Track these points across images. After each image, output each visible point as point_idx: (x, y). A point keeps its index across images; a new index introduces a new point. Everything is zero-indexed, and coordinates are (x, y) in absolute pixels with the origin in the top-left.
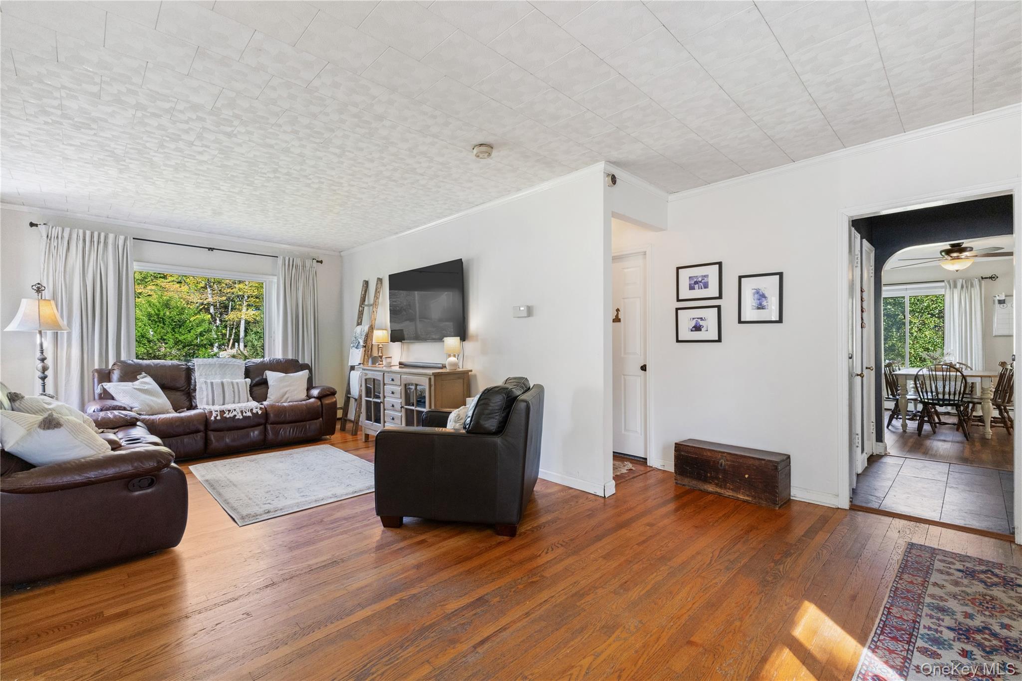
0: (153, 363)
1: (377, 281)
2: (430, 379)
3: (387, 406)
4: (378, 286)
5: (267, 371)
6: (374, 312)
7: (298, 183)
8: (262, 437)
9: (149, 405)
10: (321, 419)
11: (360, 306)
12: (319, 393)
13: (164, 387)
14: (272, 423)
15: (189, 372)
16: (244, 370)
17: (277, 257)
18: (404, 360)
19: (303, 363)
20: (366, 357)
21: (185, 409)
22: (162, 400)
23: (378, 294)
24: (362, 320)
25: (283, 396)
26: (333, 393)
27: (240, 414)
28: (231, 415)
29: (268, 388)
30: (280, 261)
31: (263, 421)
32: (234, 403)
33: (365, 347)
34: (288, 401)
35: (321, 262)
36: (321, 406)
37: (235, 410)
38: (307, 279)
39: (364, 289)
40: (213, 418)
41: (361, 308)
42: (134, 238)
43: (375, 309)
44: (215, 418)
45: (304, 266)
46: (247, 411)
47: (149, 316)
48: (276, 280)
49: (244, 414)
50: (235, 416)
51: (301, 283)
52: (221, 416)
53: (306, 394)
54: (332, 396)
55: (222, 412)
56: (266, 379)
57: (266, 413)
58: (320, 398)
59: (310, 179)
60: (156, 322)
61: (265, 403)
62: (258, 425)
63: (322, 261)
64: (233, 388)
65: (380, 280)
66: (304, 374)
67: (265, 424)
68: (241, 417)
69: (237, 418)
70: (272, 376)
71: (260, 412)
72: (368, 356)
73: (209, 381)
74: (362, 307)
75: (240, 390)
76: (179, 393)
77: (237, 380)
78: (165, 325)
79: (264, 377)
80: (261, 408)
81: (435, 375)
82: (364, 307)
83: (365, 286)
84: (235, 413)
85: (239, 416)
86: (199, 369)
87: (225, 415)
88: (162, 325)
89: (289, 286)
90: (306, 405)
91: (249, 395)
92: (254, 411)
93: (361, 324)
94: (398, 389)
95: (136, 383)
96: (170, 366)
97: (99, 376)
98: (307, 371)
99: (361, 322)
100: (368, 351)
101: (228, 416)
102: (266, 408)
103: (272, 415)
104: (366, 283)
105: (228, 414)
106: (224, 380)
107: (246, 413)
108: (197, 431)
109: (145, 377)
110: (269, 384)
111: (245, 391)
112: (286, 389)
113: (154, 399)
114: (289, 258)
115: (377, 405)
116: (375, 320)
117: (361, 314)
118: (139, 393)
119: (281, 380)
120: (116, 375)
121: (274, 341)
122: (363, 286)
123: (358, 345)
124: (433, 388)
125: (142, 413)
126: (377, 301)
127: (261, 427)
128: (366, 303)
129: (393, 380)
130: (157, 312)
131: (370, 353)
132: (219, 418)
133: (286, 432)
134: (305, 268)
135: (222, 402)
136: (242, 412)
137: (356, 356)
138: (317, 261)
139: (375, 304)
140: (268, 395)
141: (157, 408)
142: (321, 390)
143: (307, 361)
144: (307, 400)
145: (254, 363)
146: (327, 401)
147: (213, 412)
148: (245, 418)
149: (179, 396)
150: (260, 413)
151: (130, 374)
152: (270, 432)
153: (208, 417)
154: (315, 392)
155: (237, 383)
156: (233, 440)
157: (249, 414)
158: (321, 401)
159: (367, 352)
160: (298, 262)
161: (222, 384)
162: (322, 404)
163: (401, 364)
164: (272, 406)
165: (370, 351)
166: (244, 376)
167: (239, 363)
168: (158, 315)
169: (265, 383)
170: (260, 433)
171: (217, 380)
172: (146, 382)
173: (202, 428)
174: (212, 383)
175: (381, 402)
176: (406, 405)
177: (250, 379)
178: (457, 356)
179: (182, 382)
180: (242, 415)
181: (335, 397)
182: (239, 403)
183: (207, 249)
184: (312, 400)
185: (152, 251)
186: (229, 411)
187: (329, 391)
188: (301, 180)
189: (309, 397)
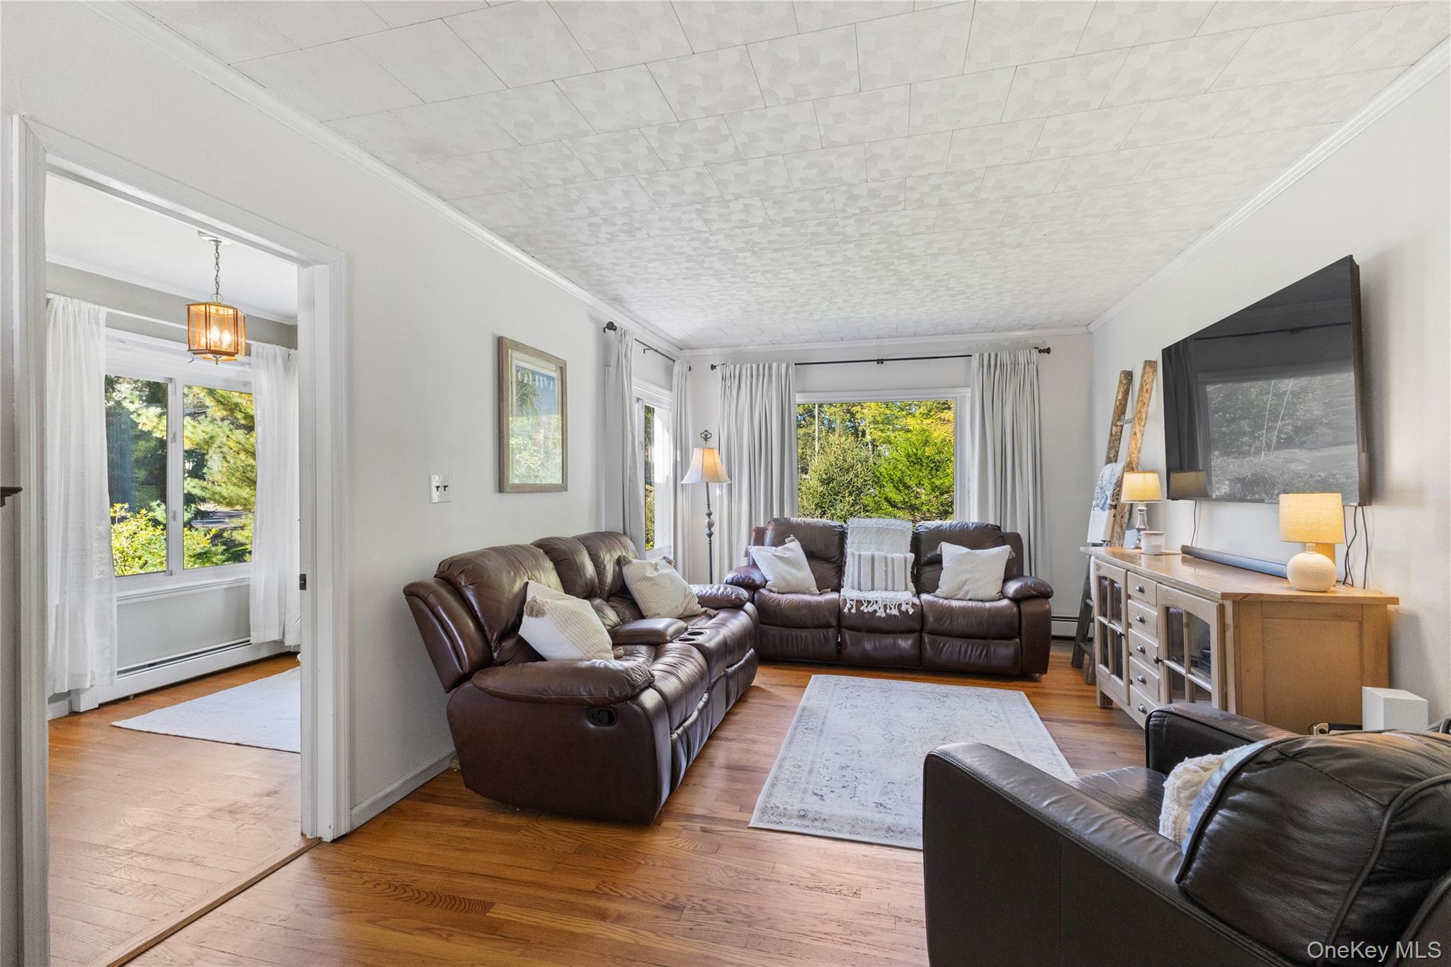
0: (804, 522)
1: (1144, 368)
2: (1221, 609)
3: (1134, 648)
4: (1146, 378)
5: (943, 543)
6: (1135, 434)
7: (902, 206)
8: (915, 652)
9: (785, 579)
10: (1018, 640)
11: (1114, 424)
12: (1016, 591)
13: (811, 555)
14: (930, 633)
15: (842, 535)
16: (909, 539)
17: (971, 356)
18: (1200, 545)
19: (1014, 531)
20: (1117, 529)
21: (829, 590)
22: (804, 574)
23: (1147, 395)
24: (1117, 452)
25: (960, 588)
26: (1045, 594)
27: (882, 610)
28: (870, 609)
29: (942, 569)
30: (975, 361)
31: (917, 626)
32: (886, 590)
33: (1115, 507)
34: (969, 597)
35: (1048, 351)
36: (1017, 614)
37: (877, 602)
38: (1022, 386)
39: (1122, 390)
40: (846, 610)
41: (1114, 428)
42: (796, 364)
43: (1137, 429)
44: (850, 610)
45: (1015, 363)
46: (893, 607)
47: (908, 456)
48: (969, 394)
49: (888, 611)
50: (875, 611)
51: (1010, 392)
52: (858, 609)
53: (999, 589)
54: (1044, 601)
55: (859, 603)
56: (940, 556)
57: (921, 614)
58: (1017, 600)
59: (912, 189)
60: (914, 464)
61: (925, 597)
62: (909, 631)
63: (1049, 348)
64: (886, 566)
65: (1150, 364)
66: (1002, 553)
67: (921, 631)
68: (884, 615)
69: (878, 614)
70: (948, 551)
71: (911, 611)
72: (1122, 527)
73: (857, 553)
74: (1116, 426)
75: (896, 570)
76: (830, 566)
77: (895, 555)
78: (922, 466)
79: (938, 552)
80: (914, 605)
81: (1242, 602)
82: (1122, 426)
83: (1124, 381)
84: (875, 607)
85: (881, 613)
86: (852, 533)
87: (862, 608)
88: (919, 467)
89: (989, 402)
90: (989, 610)
91: (909, 579)
92: (903, 608)
93: (1116, 461)
94: (1154, 613)
95: (780, 548)
96: (821, 527)
97: (756, 536)
98: (1007, 548)
99: (1116, 456)
100: (1122, 517)
101: (865, 611)
102: (922, 606)
103: (931, 619)
104: (1128, 376)
105: (867, 607)
106: (876, 553)
107: (891, 609)
108: (828, 626)
109: (794, 540)
110: (943, 565)
111: (903, 574)
112: (967, 576)
113: (794, 571)
114: (990, 355)
115: (1118, 638)
116: (1139, 451)
117: (1115, 439)
118: (777, 561)
119: (961, 559)
120: (769, 536)
121: (969, 492)
122: (1121, 382)
123: (1105, 503)
124: (1230, 634)
125: (774, 589)
126: (1144, 410)
127: (916, 635)
128: (1128, 415)
129: (1141, 590)
130: (915, 450)
131: (1126, 519)
132: (853, 611)
133: (951, 649)
134: (1017, 366)
135: (870, 588)
136: (885, 606)
137: (1099, 525)
138: (1041, 351)
139: (1139, 418)
140: (940, 582)
141: (795, 584)
142: (1021, 587)
143: (1022, 530)
144: (999, 599)
145: (926, 528)
146: (1028, 608)
147: (848, 601)
148: (889, 616)
149: (828, 569)
150: (910, 613)
151: (783, 531)
152: (928, 647)
153: (841, 607)
154: (1013, 587)
155: (893, 560)
156: (875, 649)
157: (895, 612)
158: (1019, 607)
159: (1118, 517)
160: (1005, 358)
161: (873, 558)
162: (1020, 612)
163: (1186, 551)
164: (931, 604)
165: (1127, 516)
166: (909, 548)
167: (904, 527)
168: (915, 455)
169: (937, 561)
170: (913, 645)
171: (866, 553)
172: (794, 548)
173: (834, 622)
174: (860, 556)
175: (1121, 635)
176: (1169, 660)
177: (913, 555)
179: (834, 551)
180: (885, 611)
181: (1049, 603)
182: (893, 590)
183: (876, 362)
184: (1005, 602)
185: (817, 376)
186: (869, 602)
187: (1035, 591)
188: (901, 197)
189: (1003, 595)
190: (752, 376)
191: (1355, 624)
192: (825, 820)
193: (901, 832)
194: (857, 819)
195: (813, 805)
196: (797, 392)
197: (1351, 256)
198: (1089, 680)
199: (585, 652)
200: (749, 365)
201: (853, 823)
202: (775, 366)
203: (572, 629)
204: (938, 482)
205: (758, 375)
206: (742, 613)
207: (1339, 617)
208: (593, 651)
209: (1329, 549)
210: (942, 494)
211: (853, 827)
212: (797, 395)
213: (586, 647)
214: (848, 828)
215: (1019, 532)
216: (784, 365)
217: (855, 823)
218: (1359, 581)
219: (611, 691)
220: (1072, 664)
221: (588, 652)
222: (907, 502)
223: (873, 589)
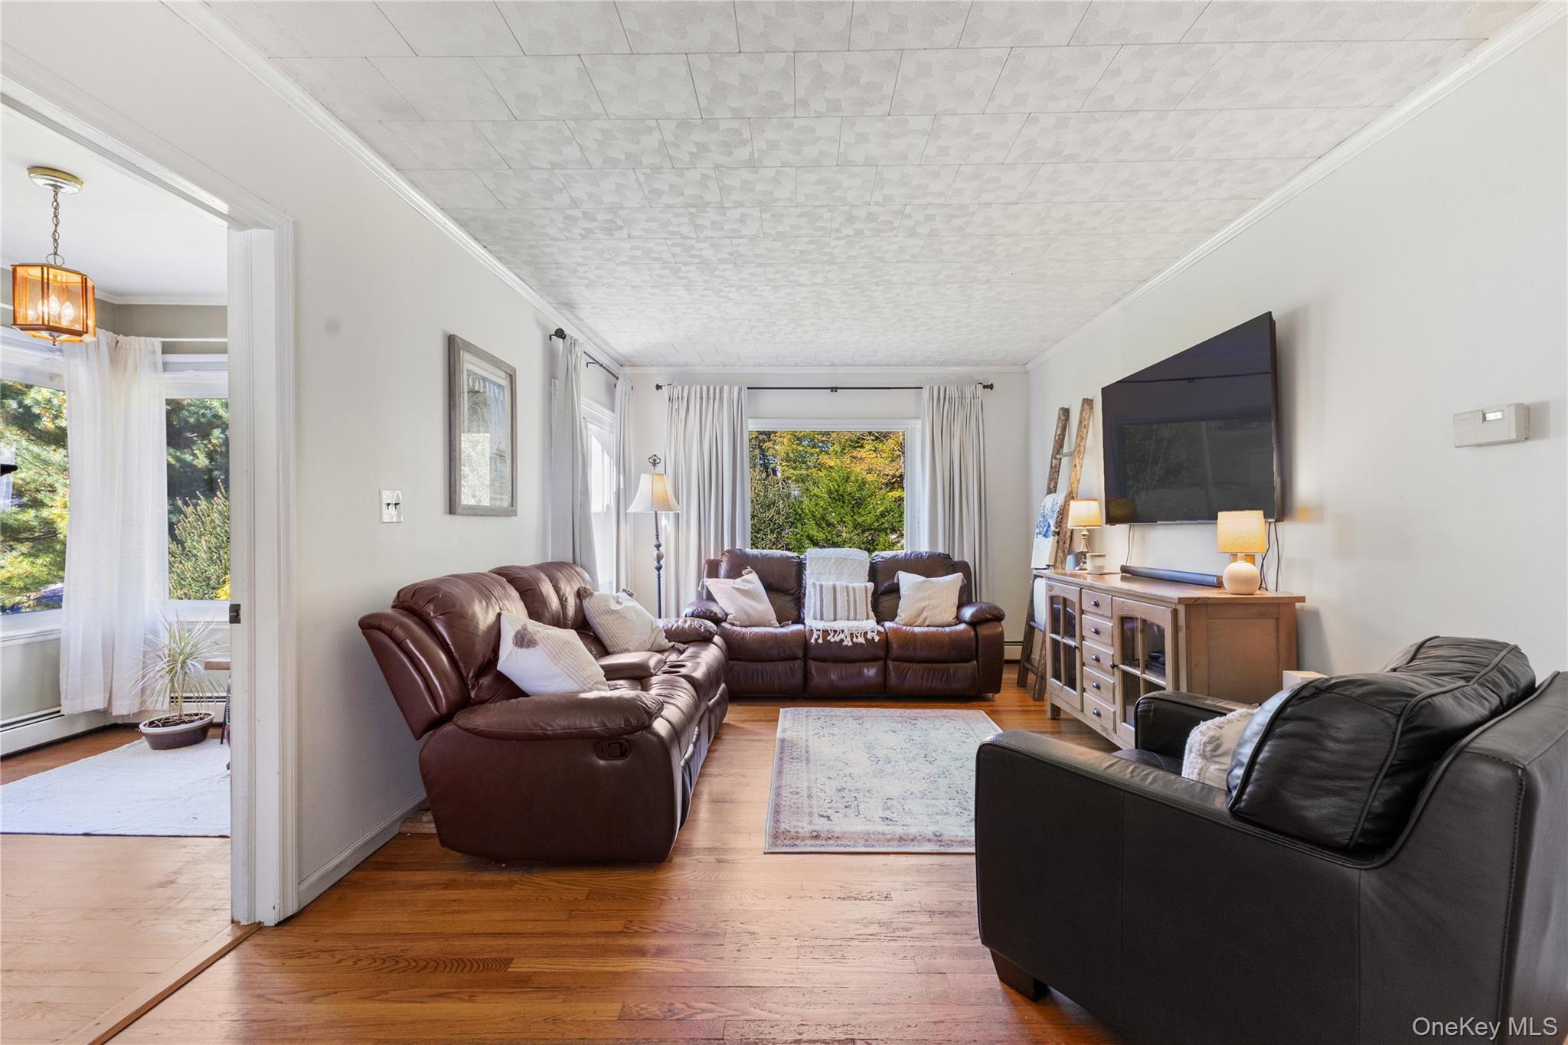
0: (761, 554)
1: (1083, 406)
2: (1175, 612)
3: (1088, 657)
4: (1084, 414)
5: (900, 572)
6: (1075, 466)
7: (895, 232)
8: (880, 679)
9: (746, 613)
10: (975, 662)
11: (1054, 457)
12: (973, 615)
13: (769, 588)
14: (895, 660)
15: (801, 566)
16: (867, 568)
17: (922, 388)
18: (1135, 563)
19: (960, 560)
20: (1060, 554)
21: (790, 622)
22: (763, 606)
23: (1085, 430)
24: (1056, 483)
25: (919, 615)
26: (998, 617)
27: (849, 639)
28: (837, 639)
29: (900, 598)
30: (925, 394)
31: (882, 654)
32: (848, 620)
33: (1058, 533)
34: (927, 624)
35: (991, 387)
36: (974, 638)
37: (843, 631)
38: (968, 419)
39: (1060, 425)
40: (813, 641)
41: (1054, 461)
42: (748, 388)
43: (1077, 461)
44: (816, 640)
45: (962, 397)
46: (859, 635)
47: (830, 492)
48: (920, 426)
49: (855, 639)
50: (842, 640)
51: (957, 423)
52: (824, 638)
53: (954, 615)
54: (997, 624)
55: (826, 632)
56: (898, 584)
57: (886, 640)
58: (974, 623)
59: (909, 216)
60: (836, 500)
61: (888, 624)
62: (873, 659)
63: (992, 385)
64: (848, 596)
65: (1088, 403)
66: (955, 579)
67: (885, 659)
68: (850, 644)
69: (845, 643)
70: (906, 580)
71: (877, 639)
72: (1064, 552)
73: (818, 583)
74: (1056, 459)
75: (857, 599)
76: (787, 598)
77: (856, 585)
78: (844, 503)
79: (895, 581)
80: (879, 633)
81: (1190, 604)
82: (1060, 459)
83: (1063, 418)
84: (842, 636)
85: (848, 642)
86: (810, 564)
87: (829, 638)
88: (841, 504)
89: (939, 435)
90: (950, 633)
91: (870, 608)
92: (869, 636)
93: (1055, 492)
94: (1108, 625)
95: (738, 580)
96: (778, 558)
97: (708, 568)
98: (960, 575)
99: (1055, 487)
100: (1064, 543)
101: (832, 640)
102: (887, 633)
103: (895, 646)
104: (1066, 412)
105: (833, 636)
106: (838, 583)
107: (857, 637)
108: (794, 658)
109: (750, 572)
110: (901, 593)
111: (864, 603)
112: (923, 604)
113: (754, 604)
114: (939, 388)
115: (1071, 651)
116: (1078, 481)
117: (1055, 471)
118: (738, 595)
119: (920, 585)
120: (723, 568)
121: (919, 523)
122: (1059, 418)
123: (1047, 531)
124: (1182, 634)
125: (736, 623)
126: (1082, 444)
127: (881, 663)
128: (1065, 450)
129: (1097, 605)
130: (836, 487)
131: (1067, 545)
132: (820, 641)
133: (914, 677)
134: (964, 400)
135: (832, 617)
136: (852, 635)
137: (1043, 550)
138: (985, 387)
139: (1079, 451)
140: (899, 611)
141: (756, 617)
142: (977, 611)
143: (967, 558)
144: (956, 625)
145: (883, 558)
146: (985, 631)
147: (815, 631)
148: (855, 644)
149: (787, 601)
150: (876, 641)
151: (738, 565)
152: (892, 673)
153: (808, 638)
154: (968, 612)
155: (854, 589)
156: (841, 678)
157: (861, 640)
158: (975, 630)
159: (1061, 543)
160: (954, 392)
161: (834, 588)
162: (976, 635)
163: (1125, 570)
164: (895, 631)
165: (1068, 542)
166: (868, 578)
167: (862, 557)
168: (837, 491)
169: (895, 590)
170: (877, 673)
171: (828, 583)
172: (751, 580)
173: (800, 653)
174: (821, 586)
175: (1076, 647)
176: (1123, 664)
177: (873, 584)
178: (1258, 560)
179: (791, 583)
180: (852, 640)
181: (1001, 626)
182: (855, 620)
183: (830, 390)
184: (962, 627)
185: (770, 401)
186: (835, 631)
187: (990, 614)
188: (896, 224)
189: (959, 620)
190: (701, 398)
191: (1274, 621)
192: (838, 838)
193: (913, 840)
194: (868, 833)
195: (822, 825)
196: (750, 418)
197: (1270, 312)
198: (1036, 696)
199: (581, 684)
200: (698, 387)
201: (865, 837)
202: (726, 389)
203: (565, 660)
204: (860, 520)
205: (708, 398)
206: (712, 645)
207: (1263, 616)
208: (589, 683)
209: (1250, 558)
210: (863, 532)
211: (866, 840)
212: (750, 421)
213: (582, 679)
214: (862, 842)
215: (965, 560)
216: (736, 389)
217: (867, 837)
218: (1271, 586)
219: (627, 721)
220: (1018, 683)
221: (585, 684)
222: (829, 540)
223: (835, 620)
